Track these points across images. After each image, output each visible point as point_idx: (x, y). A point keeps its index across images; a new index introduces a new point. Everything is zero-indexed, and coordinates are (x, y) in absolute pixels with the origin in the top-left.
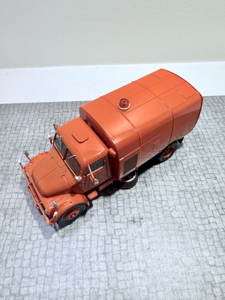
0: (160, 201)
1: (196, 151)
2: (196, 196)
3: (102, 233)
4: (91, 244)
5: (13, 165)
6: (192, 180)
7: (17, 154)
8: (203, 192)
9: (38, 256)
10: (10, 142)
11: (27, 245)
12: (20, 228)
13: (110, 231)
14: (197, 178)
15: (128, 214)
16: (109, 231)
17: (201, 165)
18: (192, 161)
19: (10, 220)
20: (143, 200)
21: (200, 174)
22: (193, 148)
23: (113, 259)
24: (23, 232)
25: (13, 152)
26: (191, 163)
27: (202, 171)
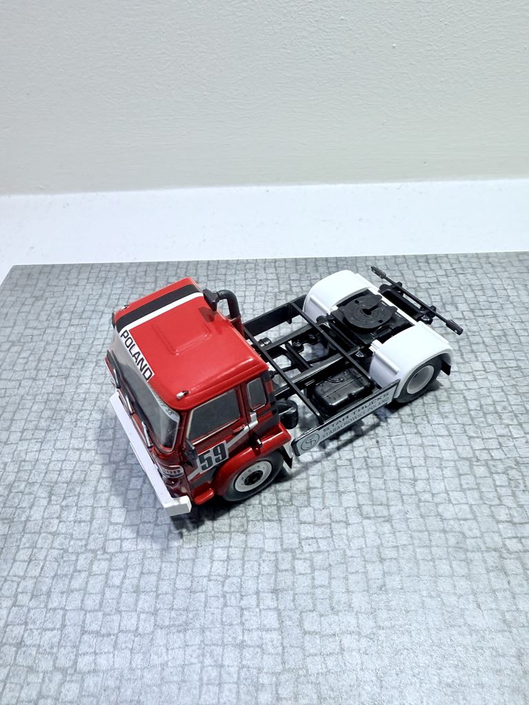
0: (410, 479)
1: (500, 371)
2: (500, 472)
3: (270, 545)
4: (243, 570)
5: (71, 390)
6: (491, 436)
7: (82, 367)
8: (517, 463)
9: (120, 587)
10: (67, 342)
11: (96, 563)
12: (83, 524)
13: (291, 541)
14: (501, 431)
15: (333, 506)
16: (288, 541)
17: (512, 403)
18: (489, 393)
19: (62, 507)
20: (369, 475)
21: (511, 423)
22: (493, 364)
23: (295, 605)
24: (90, 534)
25: (73, 364)
26: (488, 396)
27: (516, 416)
